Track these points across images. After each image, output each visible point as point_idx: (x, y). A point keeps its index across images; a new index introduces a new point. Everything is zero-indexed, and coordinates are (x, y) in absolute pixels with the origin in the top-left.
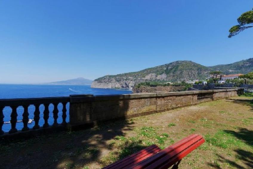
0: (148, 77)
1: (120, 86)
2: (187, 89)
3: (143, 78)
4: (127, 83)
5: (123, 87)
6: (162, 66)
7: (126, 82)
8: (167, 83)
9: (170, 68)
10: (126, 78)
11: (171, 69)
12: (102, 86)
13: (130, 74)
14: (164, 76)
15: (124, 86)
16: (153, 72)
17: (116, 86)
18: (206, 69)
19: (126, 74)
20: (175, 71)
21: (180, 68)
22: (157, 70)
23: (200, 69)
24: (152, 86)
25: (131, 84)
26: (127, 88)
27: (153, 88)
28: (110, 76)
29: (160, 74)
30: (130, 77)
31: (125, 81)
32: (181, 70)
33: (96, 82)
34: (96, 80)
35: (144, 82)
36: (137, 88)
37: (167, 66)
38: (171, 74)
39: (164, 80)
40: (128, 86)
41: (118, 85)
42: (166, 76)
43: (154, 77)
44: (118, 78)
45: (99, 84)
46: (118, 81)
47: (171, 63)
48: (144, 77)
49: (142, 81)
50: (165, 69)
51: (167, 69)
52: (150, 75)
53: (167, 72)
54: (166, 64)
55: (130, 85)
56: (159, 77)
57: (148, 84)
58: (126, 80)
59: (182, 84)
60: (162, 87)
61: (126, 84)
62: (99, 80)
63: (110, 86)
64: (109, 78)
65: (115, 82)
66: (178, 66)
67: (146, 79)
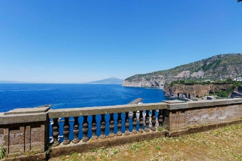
0: (181, 75)
1: (150, 85)
2: (237, 87)
3: (175, 77)
4: (157, 82)
5: (153, 85)
6: (197, 63)
7: (156, 80)
8: (206, 81)
9: (208, 63)
10: (155, 77)
11: (211, 65)
12: (133, 84)
13: (160, 73)
14: (201, 73)
15: (154, 84)
16: (187, 70)
17: (146, 85)
19: (155, 73)
20: (215, 67)
21: (223, 62)
22: (192, 67)
24: (187, 84)
25: (162, 82)
26: (157, 87)
27: (188, 86)
28: (140, 75)
29: (197, 71)
30: (160, 76)
31: (154, 80)
32: (225, 65)
33: (127, 81)
34: (126, 80)
35: (176, 80)
36: (170, 87)
37: (205, 61)
38: (211, 70)
39: (201, 77)
40: (158, 85)
41: (148, 84)
42: (204, 73)
43: (188, 74)
44: (148, 77)
45: (129, 83)
46: (148, 80)
47: (210, 58)
48: (177, 75)
49: (174, 80)
50: (202, 65)
51: (205, 65)
52: (183, 72)
53: (205, 68)
54: (203, 60)
55: (160, 84)
56: (194, 75)
57: (182, 82)
58: (156, 79)
59: (227, 82)
60: (201, 86)
62: (129, 79)
63: (139, 85)
64: (138, 77)
65: (145, 81)
66: (220, 61)
67: (178, 77)
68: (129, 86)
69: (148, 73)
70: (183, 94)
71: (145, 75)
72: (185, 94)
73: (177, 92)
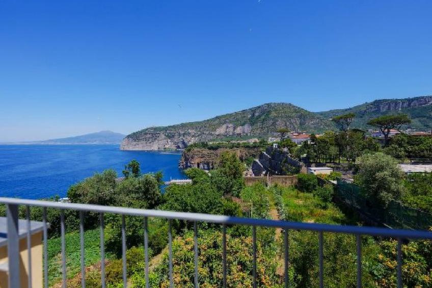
0: (221, 131)
1: (174, 148)
3: (213, 133)
4: (186, 141)
5: (178, 147)
6: (244, 112)
7: (184, 139)
9: (257, 114)
10: (183, 133)
11: (259, 116)
13: (191, 125)
14: (247, 128)
15: (181, 146)
16: (230, 122)
17: (167, 146)
19: (183, 126)
20: (263, 120)
21: (273, 114)
22: (236, 119)
23: (303, 116)
28: (155, 129)
29: (242, 125)
30: (190, 131)
31: (182, 137)
32: (275, 119)
33: (130, 139)
37: (253, 111)
38: (259, 125)
39: (247, 134)
41: (170, 145)
42: (251, 128)
43: (231, 130)
44: (170, 132)
45: (134, 143)
46: (170, 137)
47: (259, 107)
48: (215, 130)
49: (211, 138)
50: (249, 116)
51: (253, 115)
52: (225, 126)
53: (252, 121)
56: (239, 130)
58: (184, 136)
62: (136, 136)
63: (155, 147)
64: (153, 134)
65: (165, 139)
66: (269, 112)
67: (217, 133)
69: (172, 125)
71: (166, 129)
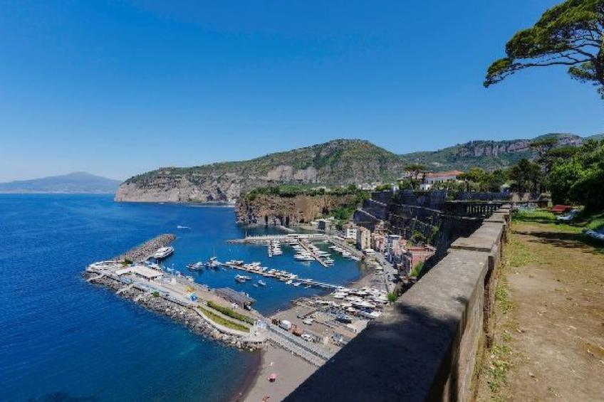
0: (274, 175)
1: (203, 198)
2: (362, 201)
3: (263, 178)
4: (222, 190)
5: (210, 198)
6: (307, 150)
7: (219, 185)
8: (318, 189)
9: (323, 154)
10: (217, 177)
11: (327, 157)
12: (150, 196)
13: (229, 166)
14: (311, 173)
15: (214, 196)
16: (287, 164)
17: (193, 197)
18: (396, 159)
19: (218, 167)
20: (333, 162)
21: (346, 154)
22: (295, 159)
24: (284, 195)
25: (233, 191)
26: (223, 201)
27: (286, 199)
28: (174, 170)
29: (304, 168)
30: (228, 175)
31: (215, 183)
32: (348, 161)
33: (132, 185)
34: (128, 182)
35: (264, 185)
36: (248, 201)
37: (317, 149)
38: (328, 168)
39: (311, 181)
40: (224, 197)
41: (197, 195)
42: (316, 173)
43: (289, 174)
44: (197, 175)
45: (140, 191)
46: (197, 183)
47: (327, 144)
48: (266, 174)
49: (260, 185)
50: (314, 156)
51: (318, 156)
52: (279, 169)
53: (318, 163)
54: (316, 146)
55: (229, 193)
56: (300, 174)
57: (275, 192)
58: (219, 182)
59: (350, 191)
60: (309, 198)
61: (219, 191)
62: (142, 181)
63: (173, 196)
64: (171, 176)
65: (190, 186)
66: (341, 151)
67: (269, 178)
68: (139, 201)
69: (200, 165)
70: (277, 217)
71: (189, 171)
72: (280, 217)
73: (264, 212)
